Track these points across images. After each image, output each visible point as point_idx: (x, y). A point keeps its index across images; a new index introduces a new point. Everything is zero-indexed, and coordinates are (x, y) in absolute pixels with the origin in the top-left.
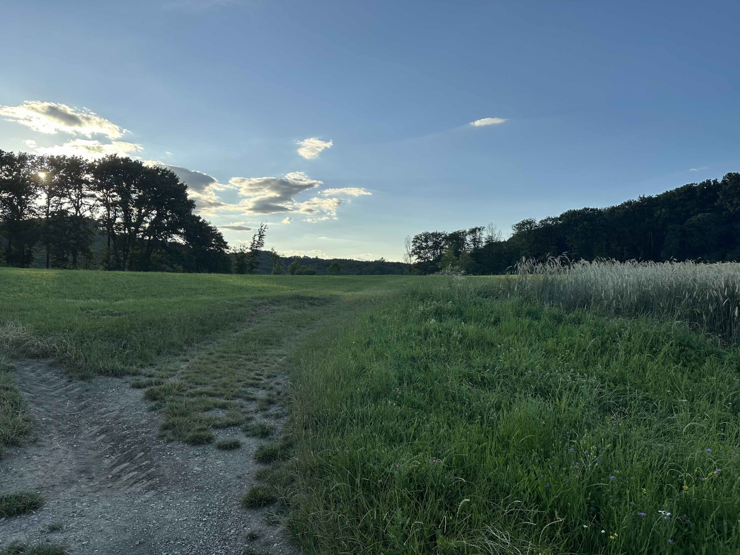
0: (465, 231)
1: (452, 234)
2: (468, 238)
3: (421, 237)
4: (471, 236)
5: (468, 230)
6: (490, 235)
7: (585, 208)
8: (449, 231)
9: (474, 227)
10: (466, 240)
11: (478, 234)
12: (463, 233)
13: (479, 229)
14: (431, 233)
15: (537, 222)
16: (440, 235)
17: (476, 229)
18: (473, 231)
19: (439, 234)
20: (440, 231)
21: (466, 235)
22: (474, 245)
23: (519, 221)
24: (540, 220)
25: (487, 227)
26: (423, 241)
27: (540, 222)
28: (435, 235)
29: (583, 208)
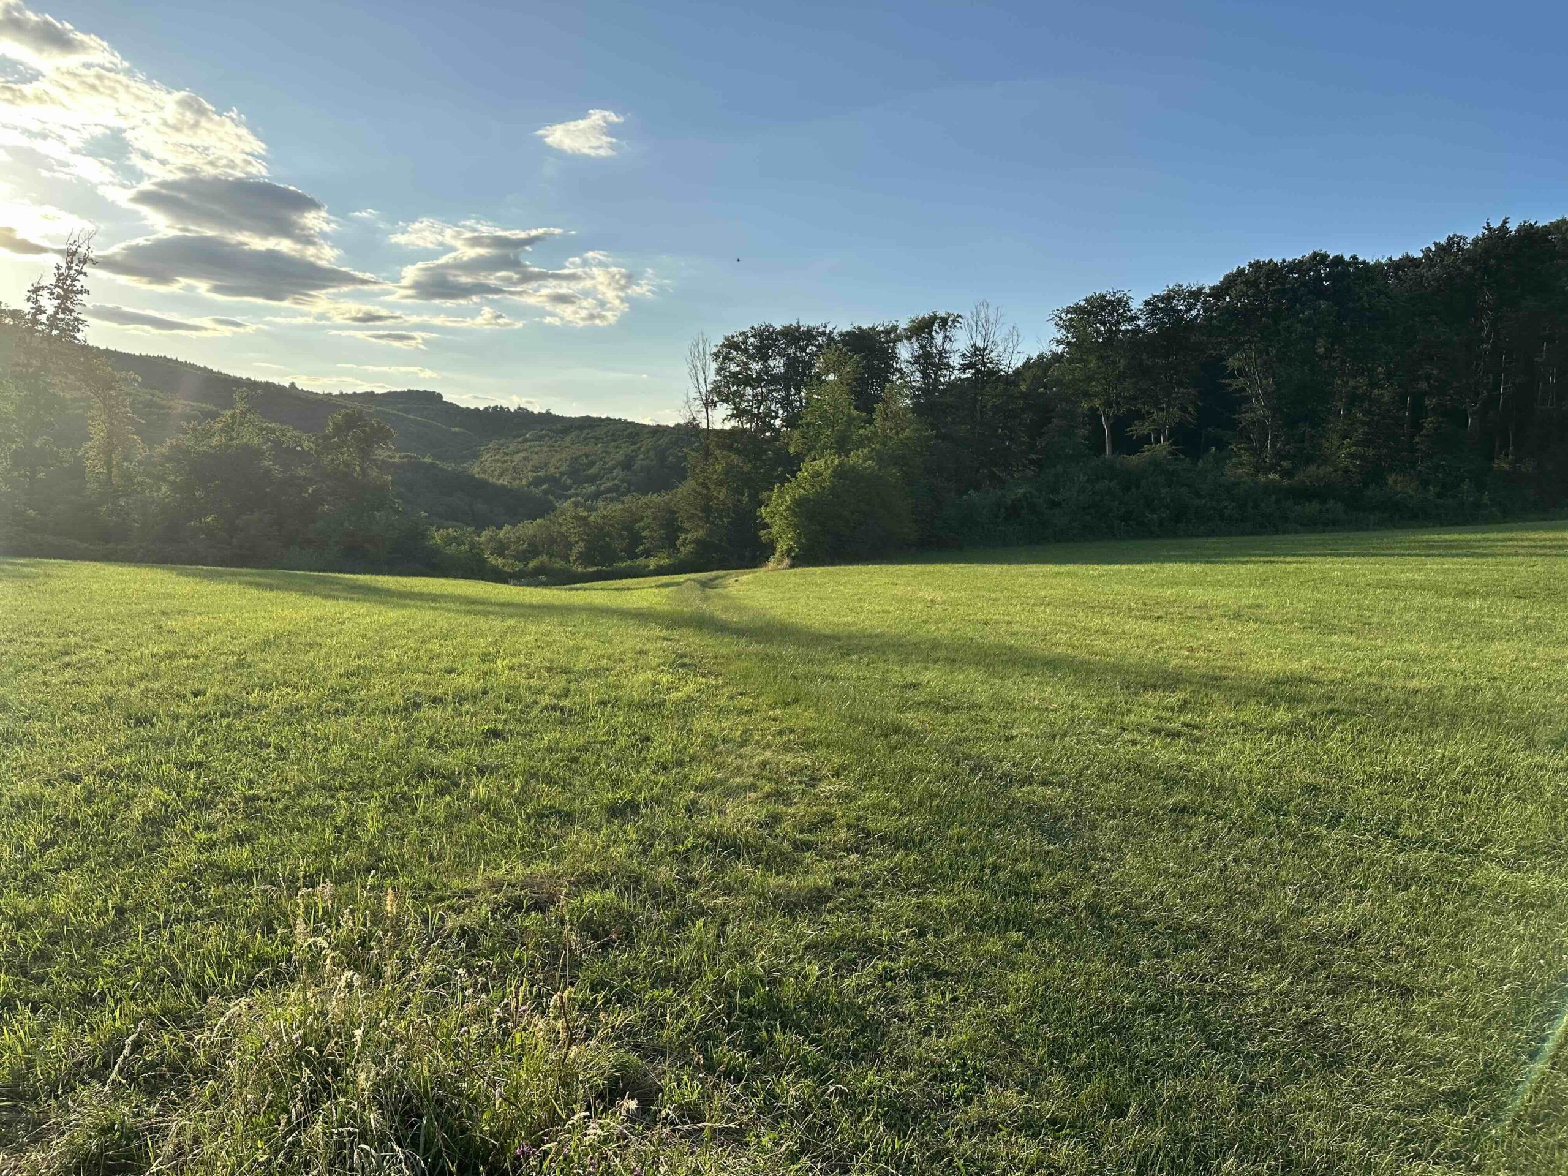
0: (894, 329)
1: (849, 333)
2: (905, 352)
3: (745, 342)
4: (916, 346)
5: (904, 325)
6: (980, 344)
7: (1315, 255)
8: (841, 324)
9: (925, 313)
10: (895, 358)
11: (939, 338)
12: (887, 332)
13: (944, 321)
14: (778, 328)
15: (1136, 305)
16: (809, 335)
17: (932, 320)
18: (922, 328)
19: (809, 330)
20: (809, 321)
21: (899, 339)
22: (925, 375)
23: (1078, 298)
24: (1148, 297)
25: (968, 315)
26: (750, 357)
27: (1147, 303)
28: (795, 336)
29: (1308, 253)
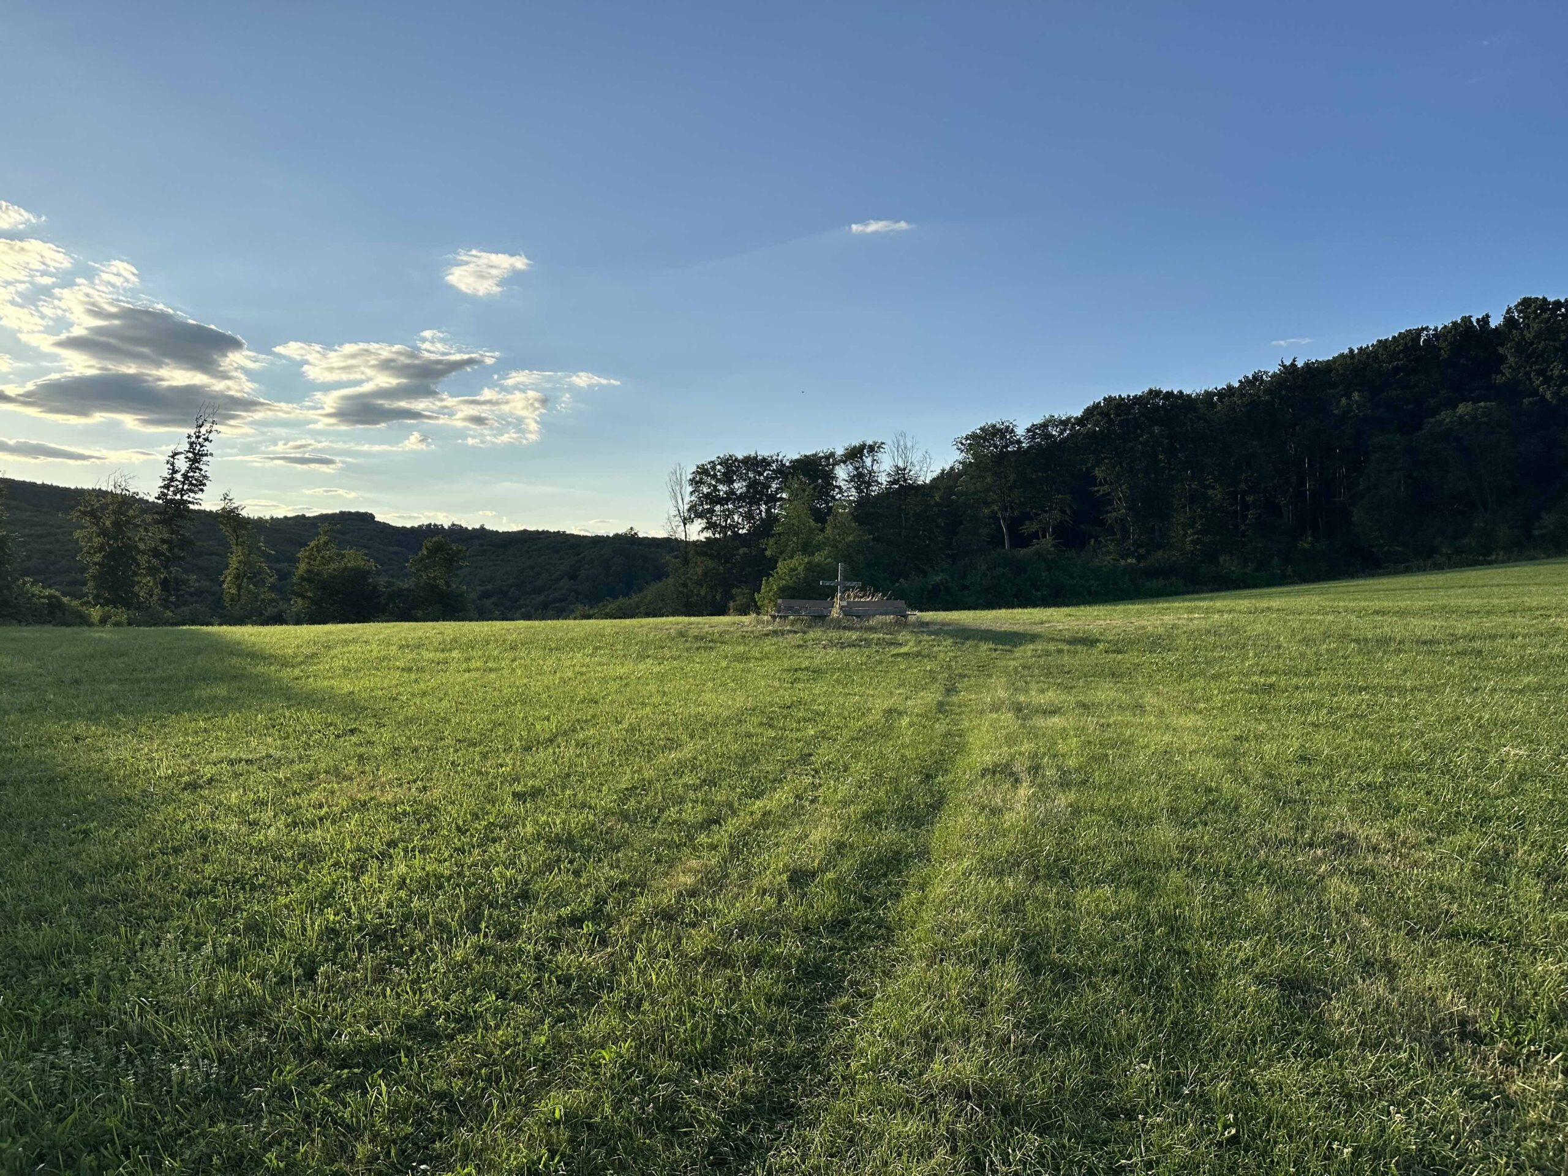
0: (832, 455)
1: (797, 461)
2: (842, 473)
3: (714, 468)
4: (850, 467)
5: (840, 452)
6: (901, 465)
7: (1151, 391)
8: (791, 453)
9: (856, 443)
10: (835, 478)
11: (868, 461)
12: (827, 458)
13: (871, 449)
14: (740, 457)
15: (1020, 431)
16: (765, 463)
17: (863, 447)
18: (855, 454)
19: (764, 460)
20: (764, 452)
21: (836, 463)
22: (859, 490)
23: (975, 427)
24: (1029, 425)
25: (890, 443)
26: (718, 481)
27: (1028, 430)
28: (754, 463)
29: (1146, 390)
